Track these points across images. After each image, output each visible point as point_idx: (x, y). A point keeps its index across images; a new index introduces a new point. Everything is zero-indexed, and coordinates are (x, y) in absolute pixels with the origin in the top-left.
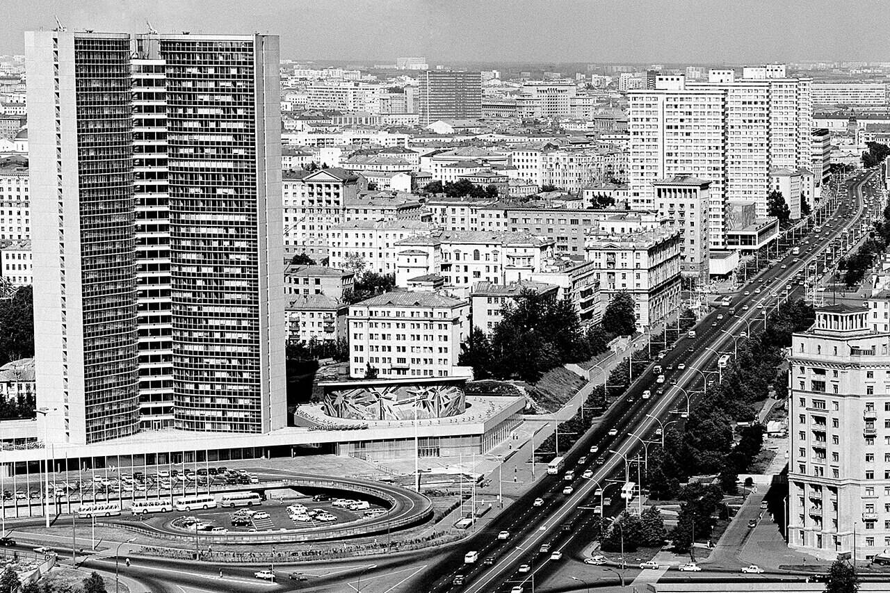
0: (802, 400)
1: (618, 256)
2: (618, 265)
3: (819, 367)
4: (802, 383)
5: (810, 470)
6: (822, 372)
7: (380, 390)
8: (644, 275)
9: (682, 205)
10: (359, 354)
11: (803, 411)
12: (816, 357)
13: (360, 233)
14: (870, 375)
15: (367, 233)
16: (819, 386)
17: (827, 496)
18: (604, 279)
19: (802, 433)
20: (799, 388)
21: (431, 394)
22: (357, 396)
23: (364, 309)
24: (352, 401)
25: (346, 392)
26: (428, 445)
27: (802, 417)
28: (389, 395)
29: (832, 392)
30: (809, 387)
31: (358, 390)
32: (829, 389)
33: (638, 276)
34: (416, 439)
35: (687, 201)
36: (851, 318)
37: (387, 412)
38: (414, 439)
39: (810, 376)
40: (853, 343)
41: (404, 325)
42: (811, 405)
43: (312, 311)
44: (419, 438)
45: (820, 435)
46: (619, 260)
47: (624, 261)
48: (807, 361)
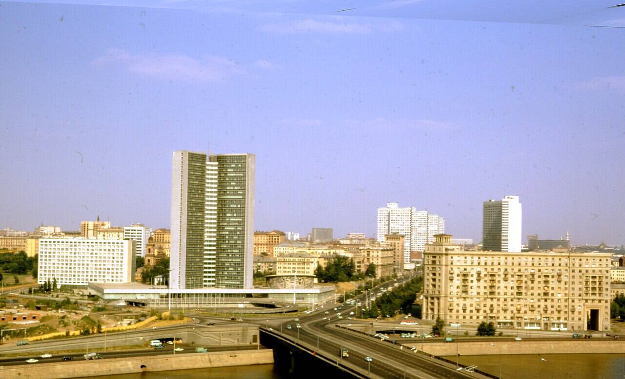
0: (428, 268)
1: (371, 252)
2: (371, 256)
3: (434, 256)
4: (428, 262)
5: (430, 292)
6: (435, 257)
7: (285, 278)
8: (380, 259)
9: (395, 243)
10: (280, 270)
11: (428, 271)
12: (432, 252)
13: (284, 248)
14: (452, 258)
15: (287, 248)
16: (434, 262)
17: (436, 301)
18: (366, 260)
19: (428, 279)
20: (427, 263)
21: (302, 280)
22: (277, 280)
23: (282, 258)
24: (275, 282)
25: (273, 279)
26: (300, 296)
27: (428, 274)
28: (288, 279)
29: (439, 264)
30: (430, 263)
31: (277, 278)
32: (438, 263)
33: (378, 259)
34: (295, 294)
35: (397, 242)
36: (446, 238)
37: (287, 286)
38: (293, 294)
39: (431, 259)
40: (446, 247)
41: (295, 264)
42: (431, 269)
43: (265, 262)
44: (296, 294)
45: (434, 280)
46: (371, 254)
47: (373, 254)
48: (430, 254)
